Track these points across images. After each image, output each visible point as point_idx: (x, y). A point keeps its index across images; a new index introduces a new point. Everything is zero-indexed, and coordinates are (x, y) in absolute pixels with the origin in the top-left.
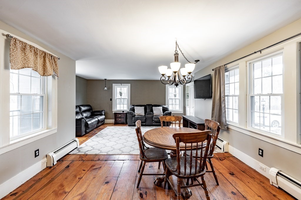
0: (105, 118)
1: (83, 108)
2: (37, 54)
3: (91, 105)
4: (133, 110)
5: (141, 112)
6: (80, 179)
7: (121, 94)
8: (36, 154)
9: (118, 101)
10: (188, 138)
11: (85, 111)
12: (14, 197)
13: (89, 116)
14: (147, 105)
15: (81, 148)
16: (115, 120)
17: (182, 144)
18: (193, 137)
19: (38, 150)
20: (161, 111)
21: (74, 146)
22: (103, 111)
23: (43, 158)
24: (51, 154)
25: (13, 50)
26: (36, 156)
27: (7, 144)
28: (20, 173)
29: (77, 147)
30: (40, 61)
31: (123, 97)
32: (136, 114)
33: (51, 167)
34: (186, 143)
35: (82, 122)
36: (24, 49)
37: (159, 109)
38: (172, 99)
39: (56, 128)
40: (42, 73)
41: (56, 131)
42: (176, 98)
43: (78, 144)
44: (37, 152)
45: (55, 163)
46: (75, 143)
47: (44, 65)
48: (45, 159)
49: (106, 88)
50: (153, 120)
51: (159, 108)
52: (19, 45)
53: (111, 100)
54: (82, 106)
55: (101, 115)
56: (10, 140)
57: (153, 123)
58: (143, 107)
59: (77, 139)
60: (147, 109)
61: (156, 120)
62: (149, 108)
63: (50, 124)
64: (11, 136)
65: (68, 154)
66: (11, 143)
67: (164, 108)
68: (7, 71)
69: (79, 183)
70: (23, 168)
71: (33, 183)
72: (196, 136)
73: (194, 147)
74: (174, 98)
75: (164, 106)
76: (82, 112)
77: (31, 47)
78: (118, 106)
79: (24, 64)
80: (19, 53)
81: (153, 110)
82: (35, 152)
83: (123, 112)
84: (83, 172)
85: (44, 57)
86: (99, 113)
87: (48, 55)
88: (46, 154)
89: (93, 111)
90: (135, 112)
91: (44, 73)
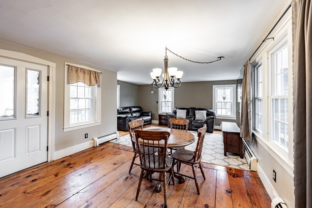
0: (151, 119)
1: (134, 109)
2: (85, 73)
3: (141, 107)
4: (175, 112)
5: (182, 115)
6: (103, 157)
7: (165, 97)
8: (86, 136)
9: (163, 104)
10: (144, 135)
11: (135, 112)
12: (70, 157)
13: (138, 116)
14: (190, 108)
15: (119, 139)
16: (160, 122)
17: (140, 140)
18: (148, 135)
19: (87, 134)
20: (204, 115)
21: (114, 136)
22: (150, 112)
23: (91, 140)
24: (96, 139)
25: (71, 72)
26: (86, 138)
27: (68, 127)
28: (76, 146)
29: (117, 138)
30: (87, 76)
31: (167, 100)
32: (177, 117)
33: (95, 147)
34: (144, 139)
35: (126, 120)
36: (77, 71)
37: (202, 114)
38: (221, 102)
39: (100, 121)
40: (89, 84)
41: (100, 124)
42: (225, 101)
43: (118, 136)
44: (86, 135)
45: (98, 145)
46: (115, 135)
47: (90, 79)
48: (92, 141)
49: (152, 92)
50: (192, 125)
51: (202, 112)
52: (74, 69)
53: (157, 102)
54: (133, 107)
55: (148, 116)
56: (70, 125)
57: (193, 127)
58: (186, 110)
59: (118, 132)
60: (190, 112)
61: (195, 124)
62: (191, 112)
63: (96, 118)
64: (70, 123)
65: (108, 141)
66: (71, 126)
67: (208, 112)
68: (69, 85)
69: (100, 160)
70: (78, 143)
71: (81, 153)
72: (151, 134)
73: (155, 145)
74: (223, 101)
75: (209, 110)
76: (132, 112)
77: (81, 69)
78: (163, 108)
79: (77, 80)
80: (74, 73)
81: (196, 114)
82: (85, 135)
83: (167, 114)
84: (108, 154)
85: (90, 74)
86: (146, 114)
87: (93, 72)
88: (92, 138)
89: (143, 112)
90: (177, 114)
91: (90, 84)
